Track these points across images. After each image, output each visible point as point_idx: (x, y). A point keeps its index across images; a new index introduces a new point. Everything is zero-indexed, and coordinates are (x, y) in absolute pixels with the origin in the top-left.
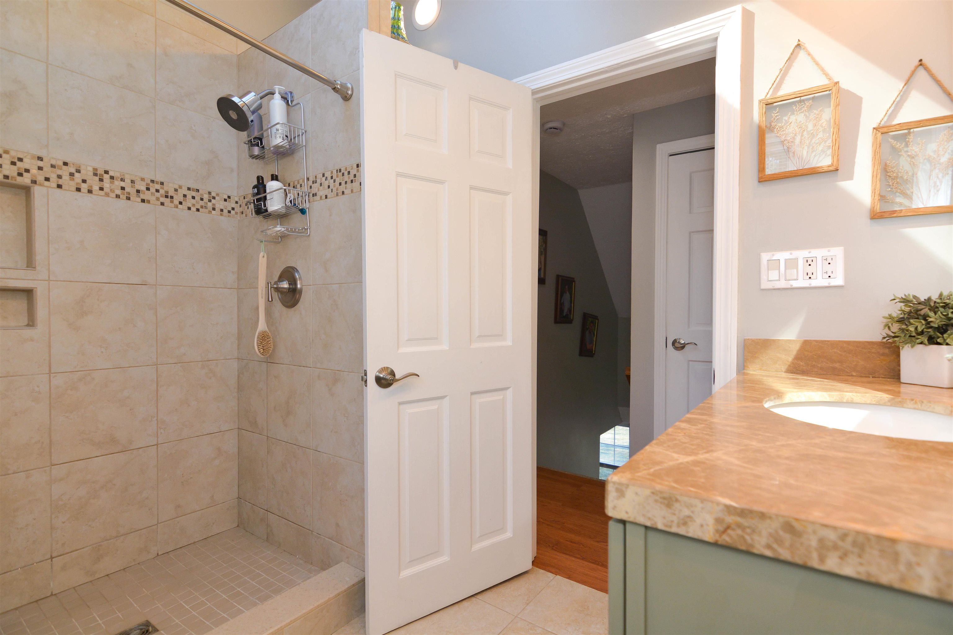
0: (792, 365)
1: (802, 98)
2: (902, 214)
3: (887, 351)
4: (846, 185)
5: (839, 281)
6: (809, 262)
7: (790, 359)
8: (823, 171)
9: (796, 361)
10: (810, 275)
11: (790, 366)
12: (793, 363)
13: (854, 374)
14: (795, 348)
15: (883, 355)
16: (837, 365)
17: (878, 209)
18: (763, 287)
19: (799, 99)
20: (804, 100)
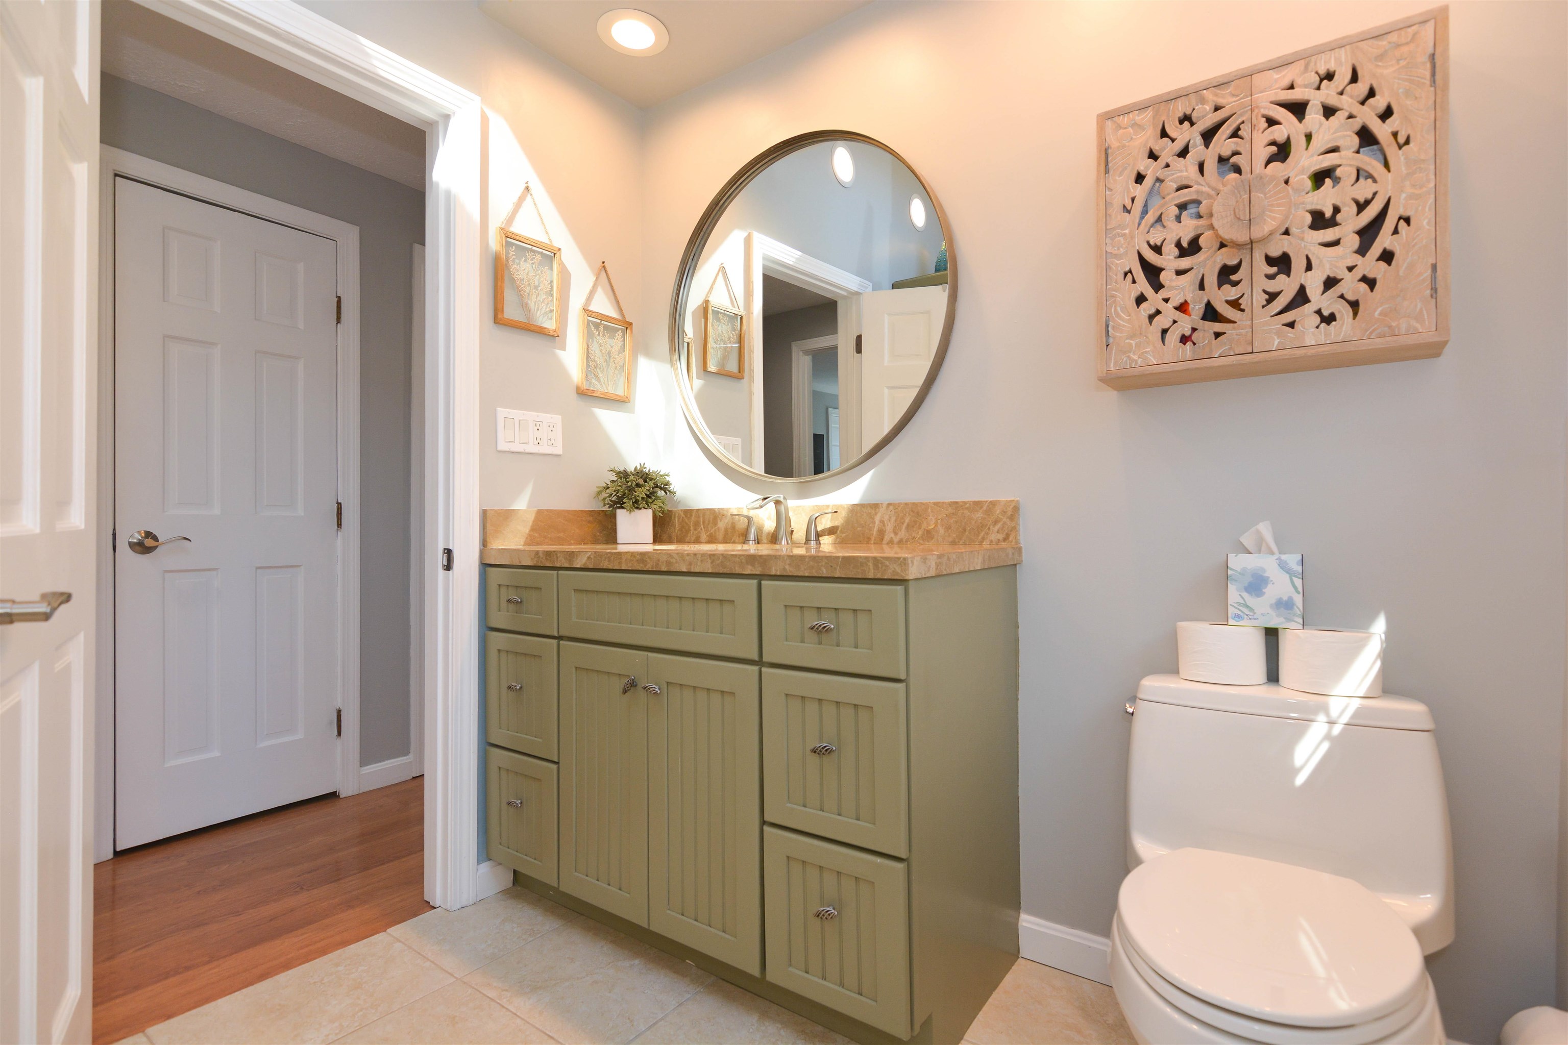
0: (529, 538)
1: (534, 248)
2: (597, 395)
3: (591, 519)
4: (559, 352)
5: (558, 450)
6: (538, 427)
7: (527, 530)
8: (549, 334)
9: (532, 533)
10: (539, 441)
11: (527, 538)
12: (529, 535)
13: (572, 542)
14: (531, 517)
15: (589, 522)
16: (561, 535)
17: (585, 386)
18: (500, 448)
19: (530, 247)
20: (534, 251)
